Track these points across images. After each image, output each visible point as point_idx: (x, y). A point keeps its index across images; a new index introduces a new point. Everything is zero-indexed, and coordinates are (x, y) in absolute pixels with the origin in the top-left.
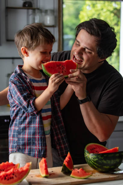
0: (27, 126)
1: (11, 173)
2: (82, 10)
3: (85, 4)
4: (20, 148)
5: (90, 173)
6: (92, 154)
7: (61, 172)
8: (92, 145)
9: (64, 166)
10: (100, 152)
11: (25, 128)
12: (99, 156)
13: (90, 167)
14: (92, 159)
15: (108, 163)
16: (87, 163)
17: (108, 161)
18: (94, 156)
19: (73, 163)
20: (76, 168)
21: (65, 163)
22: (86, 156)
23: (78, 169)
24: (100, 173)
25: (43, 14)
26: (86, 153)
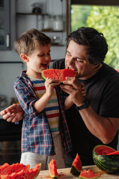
0: (34, 126)
1: (21, 174)
2: (89, 15)
3: (92, 9)
4: (30, 148)
5: (98, 174)
6: (100, 156)
7: (70, 173)
8: (100, 147)
9: (73, 167)
10: (108, 153)
11: (32, 129)
12: (107, 158)
13: (98, 169)
14: (101, 160)
15: (116, 164)
16: (95, 165)
17: (115, 162)
18: (102, 157)
19: (81, 165)
20: (85, 169)
21: (74, 164)
22: (95, 157)
23: (86, 171)
24: (108, 174)
25: (52, 19)
26: (95, 155)
